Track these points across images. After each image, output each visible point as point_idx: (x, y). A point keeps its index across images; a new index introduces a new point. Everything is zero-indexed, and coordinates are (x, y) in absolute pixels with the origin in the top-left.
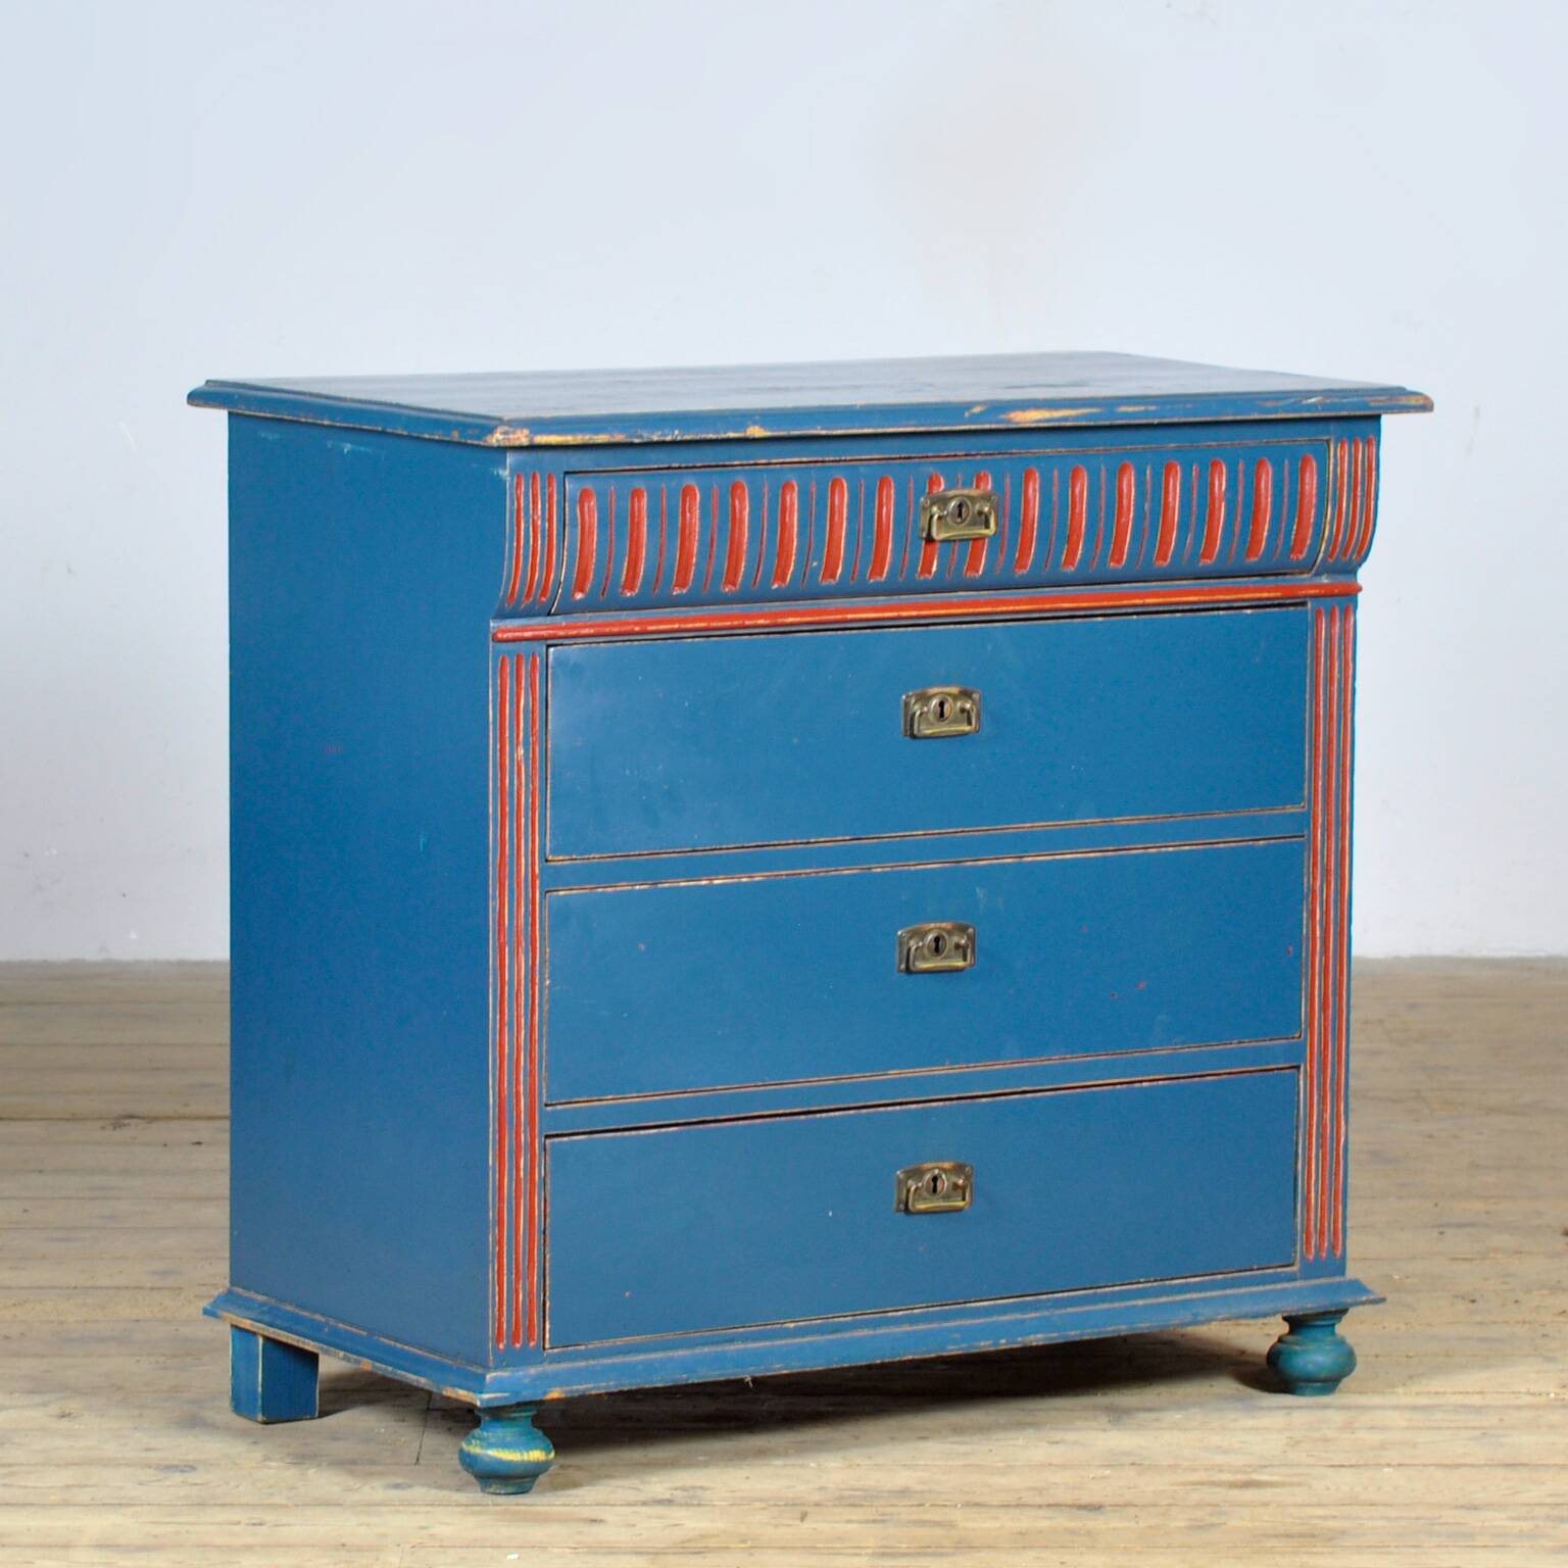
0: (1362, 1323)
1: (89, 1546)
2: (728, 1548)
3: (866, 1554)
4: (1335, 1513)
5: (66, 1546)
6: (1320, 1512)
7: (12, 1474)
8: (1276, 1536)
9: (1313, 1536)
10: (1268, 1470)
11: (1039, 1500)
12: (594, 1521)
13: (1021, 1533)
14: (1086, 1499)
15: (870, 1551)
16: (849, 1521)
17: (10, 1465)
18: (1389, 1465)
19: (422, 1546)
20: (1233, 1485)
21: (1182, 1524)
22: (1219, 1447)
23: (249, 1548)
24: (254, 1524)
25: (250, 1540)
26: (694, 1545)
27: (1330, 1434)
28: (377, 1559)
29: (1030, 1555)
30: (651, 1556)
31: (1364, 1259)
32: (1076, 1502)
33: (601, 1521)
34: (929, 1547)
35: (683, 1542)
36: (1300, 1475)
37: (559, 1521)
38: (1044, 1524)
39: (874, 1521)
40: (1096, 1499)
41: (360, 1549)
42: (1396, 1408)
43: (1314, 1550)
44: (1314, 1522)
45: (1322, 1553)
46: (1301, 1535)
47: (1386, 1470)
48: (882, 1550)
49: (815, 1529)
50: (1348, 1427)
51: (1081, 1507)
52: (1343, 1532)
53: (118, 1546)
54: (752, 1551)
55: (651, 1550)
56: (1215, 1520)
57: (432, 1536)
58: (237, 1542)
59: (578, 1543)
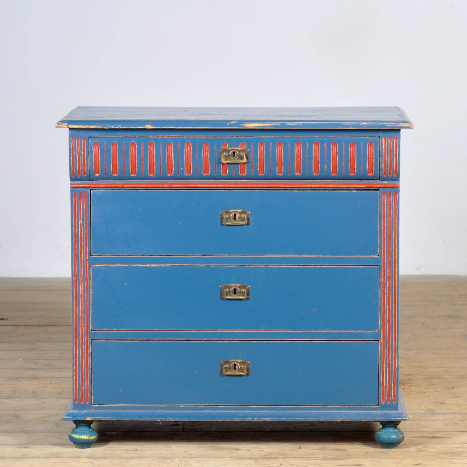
0: (465, 387)
1: (85, 457)
2: (278, 457)
3: (320, 459)
4: (460, 446)
5: (78, 457)
6: (456, 446)
8: (443, 453)
9: (454, 453)
10: (440, 433)
12: (237, 449)
13: (366, 453)
16: (314, 449)
19: (185, 457)
20: (429, 438)
22: (424, 426)
24: (135, 450)
25: (133, 455)
26: (267, 457)
27: (457, 422)
28: (172, 461)
29: (369, 459)
30: (255, 460)
31: (464, 368)
34: (338, 457)
35: (265, 456)
36: (449, 434)
37: (226, 449)
39: (321, 449)
43: (455, 458)
44: (454, 449)
45: (457, 459)
46: (450, 453)
48: (324, 458)
49: (304, 452)
50: (463, 420)
52: (463, 452)
53: (94, 457)
54: (285, 458)
55: (255, 458)
56: (424, 449)
57: (189, 454)
58: (130, 456)
59: (232, 456)
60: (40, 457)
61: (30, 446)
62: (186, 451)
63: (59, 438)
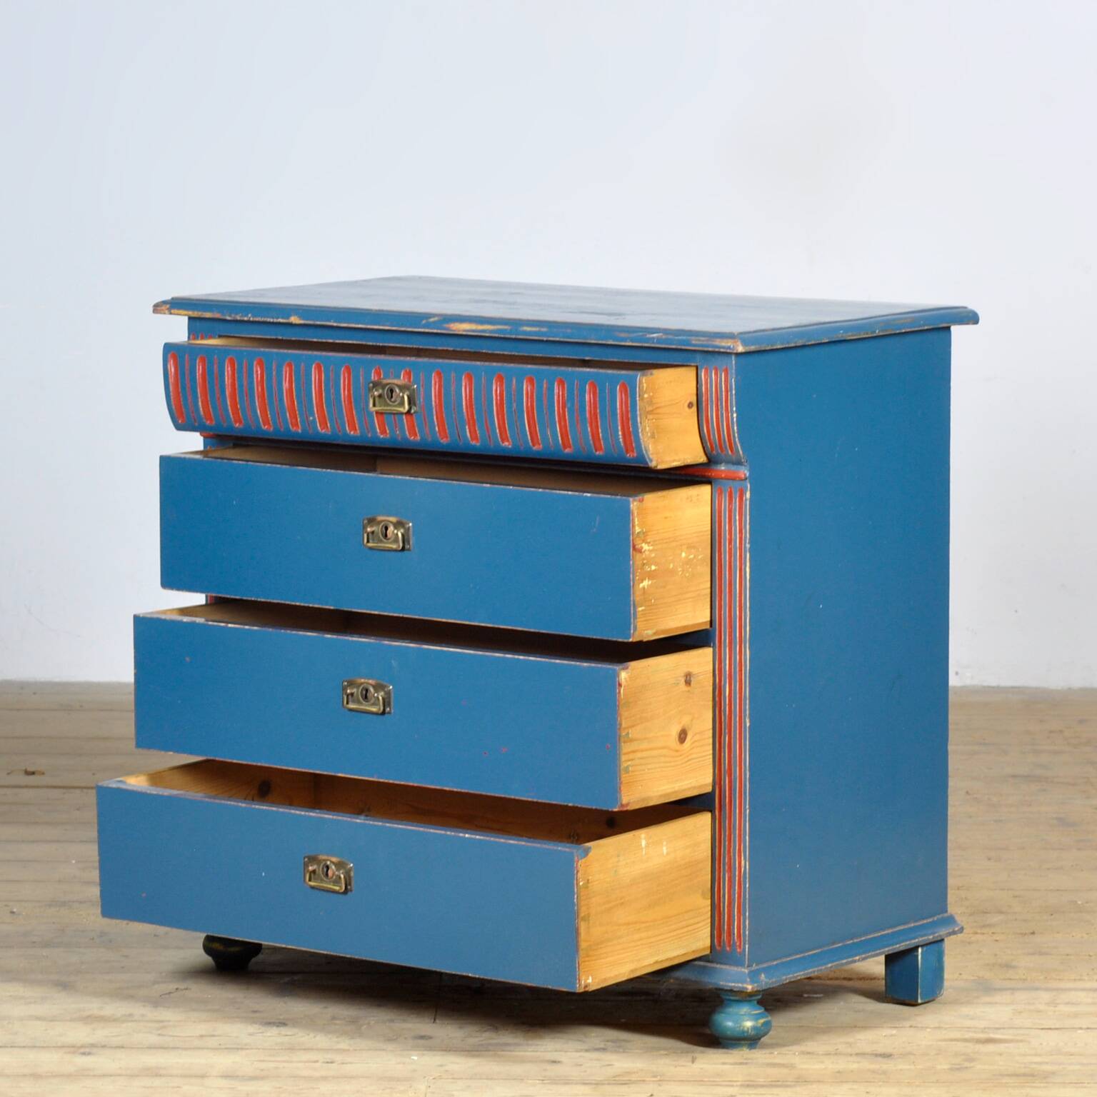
0: (1058, 933)
1: (217, 1076)
2: (644, 1081)
3: (737, 1086)
4: (1046, 1060)
5: (203, 1076)
6: (1037, 1059)
7: (164, 1027)
8: (1008, 1075)
9: (1033, 1075)
10: (1001, 1031)
11: (849, 1050)
12: (554, 1062)
13: (839, 1072)
14: (881, 1050)
15: (739, 1083)
16: (724, 1064)
17: (162, 1021)
18: (1081, 1028)
19: (440, 1077)
20: (979, 1041)
21: (946, 1067)
22: (968, 1016)
23: (324, 1078)
24: (328, 1062)
25: (324, 1073)
26: (621, 1078)
27: (1042, 1007)
28: (411, 1087)
29: (846, 1087)
30: (594, 1086)
31: (1058, 890)
32: (875, 1052)
33: (559, 1062)
34: (778, 1081)
35: (614, 1077)
36: (1023, 1035)
37: (531, 1061)
38: (855, 1066)
39: (741, 1064)
40: (889, 1050)
41: (398, 1080)
42: (1083, 990)
43: (1034, 1085)
44: (1034, 1066)
45: (1040, 1087)
46: (1024, 1075)
47: (1079, 1031)
48: (747, 1083)
49: (702, 1069)
50: (1053, 1003)
51: (877, 1055)
52: (1054, 1073)
53: (237, 1076)
54: (660, 1082)
55: (594, 1082)
56: (967, 1064)
57: (446, 1071)
58: (317, 1074)
59: (545, 1077)
60: (120, 1075)
61: (94, 1050)
62: (441, 1066)
63: (159, 1035)
